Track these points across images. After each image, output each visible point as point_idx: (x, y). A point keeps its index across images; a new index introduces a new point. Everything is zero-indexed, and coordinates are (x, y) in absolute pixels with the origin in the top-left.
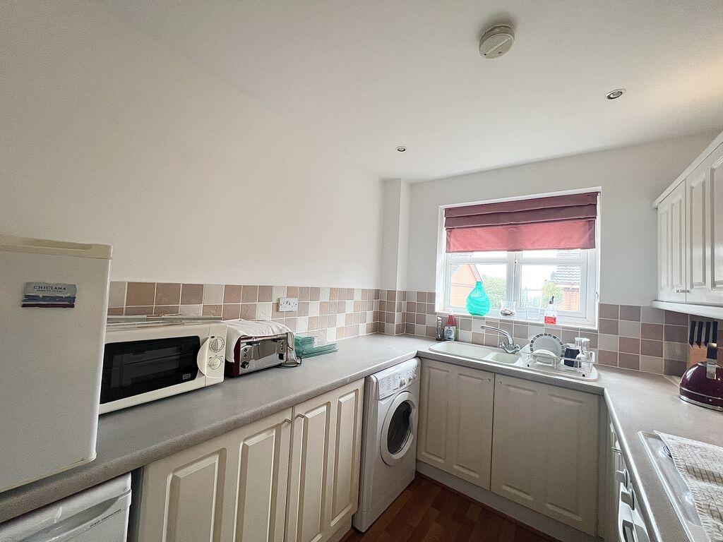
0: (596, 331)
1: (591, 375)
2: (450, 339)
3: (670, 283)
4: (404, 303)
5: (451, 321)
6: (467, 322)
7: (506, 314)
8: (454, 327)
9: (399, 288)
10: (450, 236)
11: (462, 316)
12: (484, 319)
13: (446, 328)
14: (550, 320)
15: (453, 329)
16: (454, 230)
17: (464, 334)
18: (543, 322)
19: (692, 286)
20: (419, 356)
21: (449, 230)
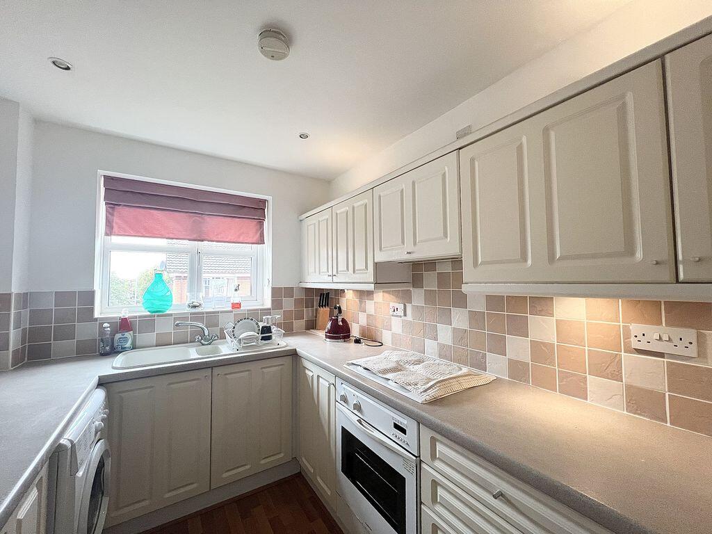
0: (270, 309)
1: (282, 342)
2: (124, 350)
3: (317, 270)
4: (26, 314)
5: (124, 325)
6: (148, 323)
7: (195, 307)
8: (131, 332)
9: (15, 289)
10: (112, 215)
11: (140, 317)
12: (171, 315)
13: (118, 336)
14: (237, 306)
15: (128, 335)
16: (120, 207)
17: (143, 338)
18: (230, 309)
19: (337, 273)
20: (103, 383)
21: (112, 206)
